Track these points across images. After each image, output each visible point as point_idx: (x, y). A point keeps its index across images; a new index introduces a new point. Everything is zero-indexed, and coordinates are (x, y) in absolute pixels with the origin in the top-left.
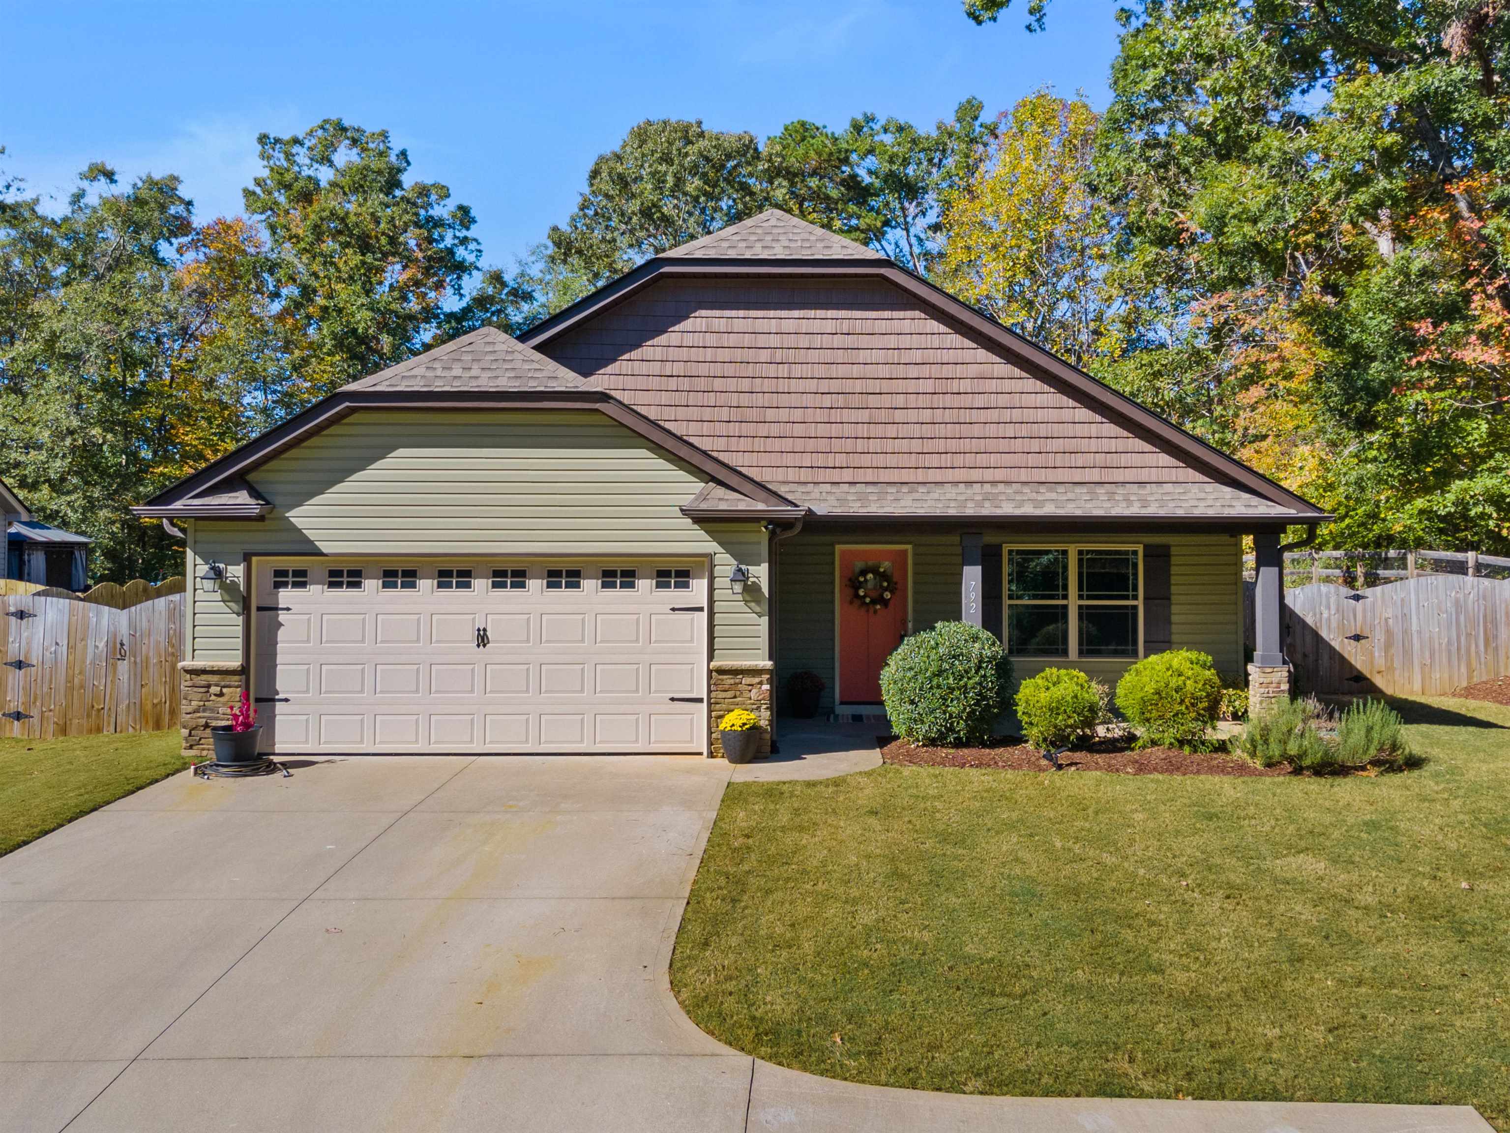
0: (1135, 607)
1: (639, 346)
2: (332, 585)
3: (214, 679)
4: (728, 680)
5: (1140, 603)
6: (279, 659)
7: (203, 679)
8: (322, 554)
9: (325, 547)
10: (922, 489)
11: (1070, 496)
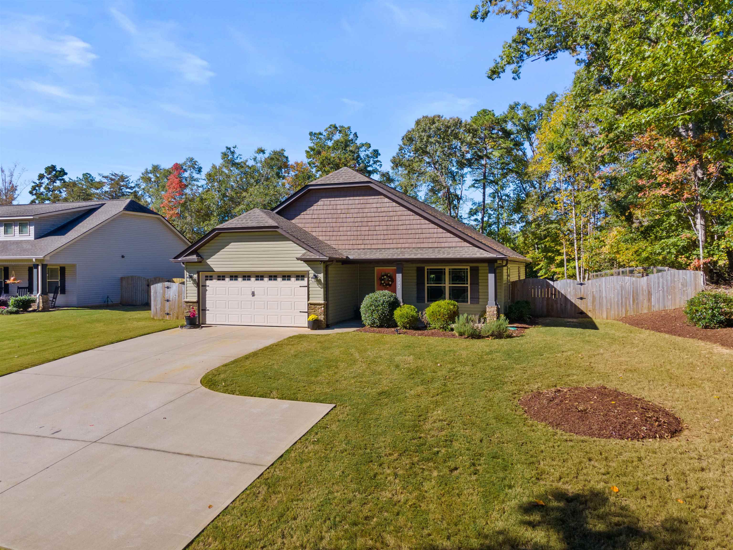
0: (467, 287)
1: (306, 210)
2: (218, 280)
3: (191, 304)
4: (312, 306)
5: (469, 285)
6: (207, 299)
7: (189, 304)
8: (214, 271)
9: (215, 270)
10: (383, 250)
11: (426, 252)
